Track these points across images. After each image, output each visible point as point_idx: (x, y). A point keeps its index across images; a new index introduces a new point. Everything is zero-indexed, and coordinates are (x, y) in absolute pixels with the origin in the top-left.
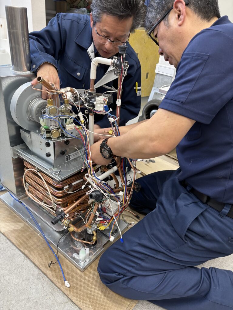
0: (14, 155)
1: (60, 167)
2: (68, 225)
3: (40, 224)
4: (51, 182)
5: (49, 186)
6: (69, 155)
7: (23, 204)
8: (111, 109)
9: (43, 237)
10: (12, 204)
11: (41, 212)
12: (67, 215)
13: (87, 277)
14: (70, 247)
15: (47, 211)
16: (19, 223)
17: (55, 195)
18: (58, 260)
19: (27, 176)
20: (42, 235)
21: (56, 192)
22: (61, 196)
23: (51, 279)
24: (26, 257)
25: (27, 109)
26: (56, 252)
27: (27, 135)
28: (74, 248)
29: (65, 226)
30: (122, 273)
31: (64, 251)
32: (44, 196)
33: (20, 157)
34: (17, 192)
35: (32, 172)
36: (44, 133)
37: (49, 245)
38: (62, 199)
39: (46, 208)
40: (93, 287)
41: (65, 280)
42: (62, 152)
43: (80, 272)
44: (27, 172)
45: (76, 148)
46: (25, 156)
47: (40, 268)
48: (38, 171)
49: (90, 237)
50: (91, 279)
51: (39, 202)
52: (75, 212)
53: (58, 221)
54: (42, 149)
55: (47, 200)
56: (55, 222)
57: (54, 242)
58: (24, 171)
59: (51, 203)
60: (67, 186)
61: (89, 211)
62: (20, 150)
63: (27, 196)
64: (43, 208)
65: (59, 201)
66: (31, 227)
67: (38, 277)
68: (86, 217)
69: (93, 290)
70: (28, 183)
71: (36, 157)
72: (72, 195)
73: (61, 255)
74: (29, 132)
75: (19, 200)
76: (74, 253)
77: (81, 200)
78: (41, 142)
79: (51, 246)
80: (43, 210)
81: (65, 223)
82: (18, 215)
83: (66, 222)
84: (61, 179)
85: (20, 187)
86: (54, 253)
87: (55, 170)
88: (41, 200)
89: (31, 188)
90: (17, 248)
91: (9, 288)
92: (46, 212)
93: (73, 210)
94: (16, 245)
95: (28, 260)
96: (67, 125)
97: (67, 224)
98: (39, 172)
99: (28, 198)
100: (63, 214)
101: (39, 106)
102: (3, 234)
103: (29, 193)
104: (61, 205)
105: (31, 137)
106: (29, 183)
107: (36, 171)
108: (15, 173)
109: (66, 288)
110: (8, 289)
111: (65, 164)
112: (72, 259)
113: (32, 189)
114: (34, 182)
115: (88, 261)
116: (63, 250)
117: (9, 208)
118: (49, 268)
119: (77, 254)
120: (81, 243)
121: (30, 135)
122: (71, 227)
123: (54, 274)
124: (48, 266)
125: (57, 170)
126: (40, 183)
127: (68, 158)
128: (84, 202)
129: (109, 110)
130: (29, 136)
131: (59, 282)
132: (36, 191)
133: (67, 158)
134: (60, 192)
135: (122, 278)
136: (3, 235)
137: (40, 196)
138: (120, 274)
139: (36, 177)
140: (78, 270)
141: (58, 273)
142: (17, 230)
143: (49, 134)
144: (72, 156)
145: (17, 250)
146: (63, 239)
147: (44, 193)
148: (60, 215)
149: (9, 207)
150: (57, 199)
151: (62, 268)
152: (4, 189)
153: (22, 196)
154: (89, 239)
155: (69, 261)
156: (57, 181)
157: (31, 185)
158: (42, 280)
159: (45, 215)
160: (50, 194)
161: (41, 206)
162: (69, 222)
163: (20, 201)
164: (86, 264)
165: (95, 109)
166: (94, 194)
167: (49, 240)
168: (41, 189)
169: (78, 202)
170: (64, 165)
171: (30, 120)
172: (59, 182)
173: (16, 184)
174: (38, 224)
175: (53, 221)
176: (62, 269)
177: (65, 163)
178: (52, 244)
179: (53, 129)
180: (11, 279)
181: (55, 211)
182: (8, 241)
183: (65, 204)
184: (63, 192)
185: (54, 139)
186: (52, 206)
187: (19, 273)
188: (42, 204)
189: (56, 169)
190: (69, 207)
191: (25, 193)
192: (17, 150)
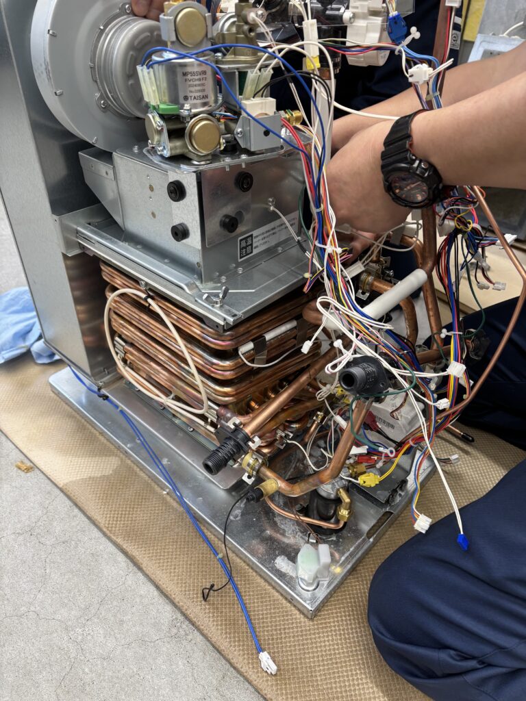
0: (69, 244)
1: (223, 279)
2: (258, 472)
3: (165, 461)
4: (196, 330)
5: (189, 346)
6: (252, 236)
7: (111, 402)
8: (414, 29)
9: (177, 502)
10: (84, 400)
11: (167, 427)
12: (254, 442)
13: (328, 636)
14: (264, 535)
15: (185, 423)
16: (106, 455)
17: (212, 375)
18: (231, 578)
19: (115, 316)
20: (174, 495)
21: (213, 364)
22: (232, 380)
23: (214, 640)
24: (131, 565)
25: (93, 60)
26: (222, 551)
27: (102, 168)
28: (275, 540)
29: (246, 474)
30: (476, 653)
31: (245, 549)
32: (174, 379)
33: (87, 252)
34: (92, 367)
35: (129, 300)
36: (159, 141)
37: (199, 528)
38: (235, 387)
39: (181, 414)
40: (352, 675)
41: (260, 650)
42: (227, 220)
43: (302, 620)
44: (116, 302)
45: (272, 208)
46: (102, 246)
47: (176, 601)
48: (149, 296)
49: (327, 508)
50: (342, 644)
51: (158, 396)
52: (277, 428)
53: (227, 461)
54: (156, 213)
55: (185, 392)
56: (215, 466)
57: (213, 518)
58: (106, 299)
59: (201, 402)
60: (250, 346)
61: (315, 421)
62: (85, 228)
63: (122, 377)
64: (174, 415)
65: (226, 395)
66: (141, 470)
67: (174, 631)
68: (306, 440)
69: (354, 685)
70: (120, 337)
71: (139, 247)
72: (263, 374)
73: (238, 560)
74: (106, 156)
75: (99, 389)
76: (279, 555)
77: (295, 391)
78: (151, 188)
79: (205, 531)
80: (174, 419)
81: (249, 465)
82: (100, 433)
83: (251, 461)
84: (231, 320)
85: (99, 353)
86: (216, 553)
87: (206, 288)
88: (166, 391)
89: (132, 354)
90: (105, 534)
91: (87, 670)
92: (183, 426)
93: (273, 423)
94: (102, 525)
95: (140, 574)
96: (248, 99)
97: (253, 469)
98: (153, 298)
99: (126, 384)
100: (240, 436)
101: (136, 43)
102: (61, 490)
103: (127, 368)
104: (231, 406)
105: (115, 173)
106: (123, 336)
107: (144, 296)
108: (79, 308)
109: (265, 674)
110: (84, 672)
111: (236, 267)
112: (275, 575)
113: (134, 355)
114: (139, 334)
115: (326, 583)
116: (242, 547)
117: (75, 411)
118: (203, 602)
119: (289, 559)
120: (299, 523)
121: (114, 167)
122: (269, 478)
123: (221, 625)
124: (200, 595)
125: (215, 289)
126: (159, 334)
127: (247, 246)
128: (301, 396)
129: (409, 33)
130: (111, 172)
131: (241, 652)
132: (148, 361)
133: (244, 244)
134: (227, 363)
135: (474, 670)
136: (62, 494)
137: (163, 377)
138: (466, 657)
139: (146, 317)
140: (298, 612)
141: (234, 620)
142: (101, 477)
143: (178, 143)
144: (261, 240)
145: (104, 539)
146: (240, 508)
147: (174, 368)
148: (232, 443)
149: (75, 408)
150: (217, 388)
151: (245, 604)
152: (57, 357)
153: (108, 377)
154: (322, 510)
155: (263, 581)
156: (217, 325)
157: (132, 345)
158: (184, 643)
159: (181, 434)
160: (194, 371)
161: (164, 408)
162: (260, 461)
163: (104, 391)
164: (321, 594)
165: (344, 43)
166: (357, 371)
167: (196, 513)
168: (163, 355)
169: (284, 397)
170: (236, 272)
171: (106, 109)
172: (225, 331)
173: (85, 344)
174: (160, 462)
175: (210, 464)
176: (246, 607)
177: (238, 265)
178: (207, 525)
179: (195, 115)
180: (89, 637)
181: (213, 425)
182: (76, 510)
183: (243, 404)
184: (236, 364)
185: (201, 158)
186: (201, 409)
187: (112, 618)
188: (169, 402)
189: (211, 284)
190: (257, 412)
191: (116, 370)
192: (75, 227)
